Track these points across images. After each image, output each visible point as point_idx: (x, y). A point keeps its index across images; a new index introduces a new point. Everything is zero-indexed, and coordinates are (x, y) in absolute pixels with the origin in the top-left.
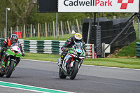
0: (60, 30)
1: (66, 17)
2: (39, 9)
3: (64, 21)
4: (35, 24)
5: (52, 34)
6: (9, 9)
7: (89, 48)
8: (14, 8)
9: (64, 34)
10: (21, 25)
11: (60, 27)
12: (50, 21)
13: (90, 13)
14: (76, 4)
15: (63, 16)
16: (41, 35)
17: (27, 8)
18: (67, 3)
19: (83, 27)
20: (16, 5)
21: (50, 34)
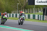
0: (36, 11)
1: (38, 7)
2: (28, 4)
3: (37, 8)
4: (27, 9)
5: (33, 12)
6: (18, 4)
7: (45, 17)
8: (20, 3)
9: (37, 12)
10: (22, 9)
11: (35, 10)
12: (32, 8)
13: (46, 5)
14: (41, 2)
15: (37, 6)
16: (29, 13)
17: (24, 3)
18: (38, 2)
19: (43, 10)
20: (21, 3)
21: (32, 12)
